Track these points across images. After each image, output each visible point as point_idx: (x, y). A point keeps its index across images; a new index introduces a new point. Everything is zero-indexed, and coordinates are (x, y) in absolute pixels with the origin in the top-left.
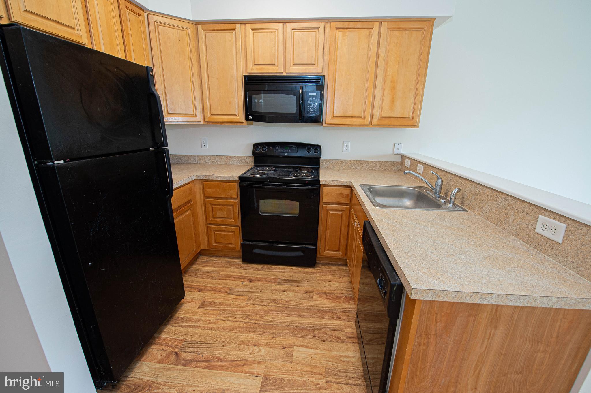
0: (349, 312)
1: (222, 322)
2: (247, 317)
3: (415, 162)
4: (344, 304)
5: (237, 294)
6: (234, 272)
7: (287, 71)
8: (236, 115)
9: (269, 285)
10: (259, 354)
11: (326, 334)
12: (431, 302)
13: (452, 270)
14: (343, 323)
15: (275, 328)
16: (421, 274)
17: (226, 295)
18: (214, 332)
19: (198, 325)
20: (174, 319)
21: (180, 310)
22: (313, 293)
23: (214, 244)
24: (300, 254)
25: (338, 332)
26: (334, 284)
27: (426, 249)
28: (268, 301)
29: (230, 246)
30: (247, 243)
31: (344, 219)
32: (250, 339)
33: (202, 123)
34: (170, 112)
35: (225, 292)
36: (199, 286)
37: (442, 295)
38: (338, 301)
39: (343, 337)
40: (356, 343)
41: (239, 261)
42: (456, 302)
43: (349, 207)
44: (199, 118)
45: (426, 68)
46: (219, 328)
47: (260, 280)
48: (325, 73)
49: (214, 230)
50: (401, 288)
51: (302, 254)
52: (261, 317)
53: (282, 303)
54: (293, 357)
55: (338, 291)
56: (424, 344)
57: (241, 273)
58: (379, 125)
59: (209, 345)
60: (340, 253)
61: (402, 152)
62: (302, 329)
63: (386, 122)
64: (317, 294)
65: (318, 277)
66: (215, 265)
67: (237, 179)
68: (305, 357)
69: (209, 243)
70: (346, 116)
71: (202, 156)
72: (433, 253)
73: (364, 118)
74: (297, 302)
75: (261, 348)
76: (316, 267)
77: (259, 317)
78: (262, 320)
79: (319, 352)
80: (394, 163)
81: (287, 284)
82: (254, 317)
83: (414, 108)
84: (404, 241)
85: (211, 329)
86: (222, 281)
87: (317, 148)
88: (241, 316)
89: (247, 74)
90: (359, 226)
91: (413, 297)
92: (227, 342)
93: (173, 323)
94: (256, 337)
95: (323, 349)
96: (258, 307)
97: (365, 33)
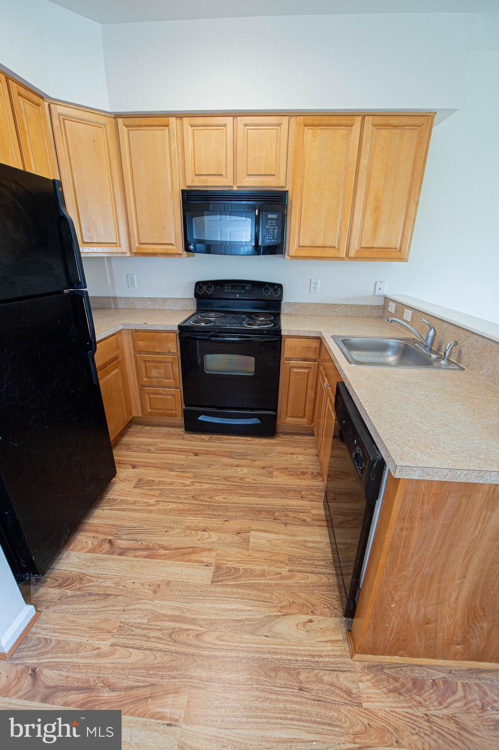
0: (316, 490)
1: (164, 504)
2: (193, 497)
3: (401, 307)
4: (309, 481)
5: (180, 470)
6: (176, 444)
7: (239, 184)
8: (172, 244)
9: (219, 459)
10: (209, 540)
11: (288, 516)
12: (417, 481)
13: (444, 443)
14: (308, 503)
15: (227, 509)
16: (407, 448)
17: (166, 472)
18: (154, 516)
19: (135, 507)
20: (104, 501)
21: (111, 490)
22: (272, 469)
23: (149, 410)
24: (256, 421)
25: (302, 514)
26: (298, 457)
27: (414, 417)
28: (218, 478)
29: (169, 412)
30: (190, 408)
31: (311, 378)
32: (198, 523)
33: (128, 254)
34: (86, 240)
35: (165, 469)
36: (132, 461)
37: (432, 473)
38: (302, 477)
39: (308, 520)
40: (324, 526)
41: (181, 430)
42: (447, 481)
43: (317, 363)
44: (124, 248)
45: (421, 182)
46: (159, 512)
47: (207, 453)
48: (288, 188)
49: (149, 394)
50: (382, 464)
51: (259, 422)
52: (210, 497)
53: (234, 480)
54: (249, 543)
55: (303, 466)
56: (407, 529)
57: (184, 445)
58: (358, 258)
59: (149, 530)
60: (305, 420)
61: (385, 293)
62: (260, 511)
63: (367, 254)
64: (277, 469)
65: (278, 449)
66: (151, 436)
67: (176, 329)
68: (264, 543)
69: (143, 410)
70: (316, 245)
71: (129, 298)
72: (421, 422)
73: (338, 249)
74: (253, 480)
75: (211, 533)
76: (275, 438)
77: (208, 498)
78: (211, 500)
79: (281, 537)
80: (374, 307)
81: (240, 457)
82: (202, 498)
83: (403, 235)
84: (387, 408)
85: (150, 511)
86: (161, 455)
87: (277, 288)
88: (186, 496)
89: (185, 188)
90: (330, 387)
91: (397, 475)
92: (170, 528)
93: (103, 506)
94: (205, 521)
95: (283, 534)
96: (206, 486)
97: (342, 131)
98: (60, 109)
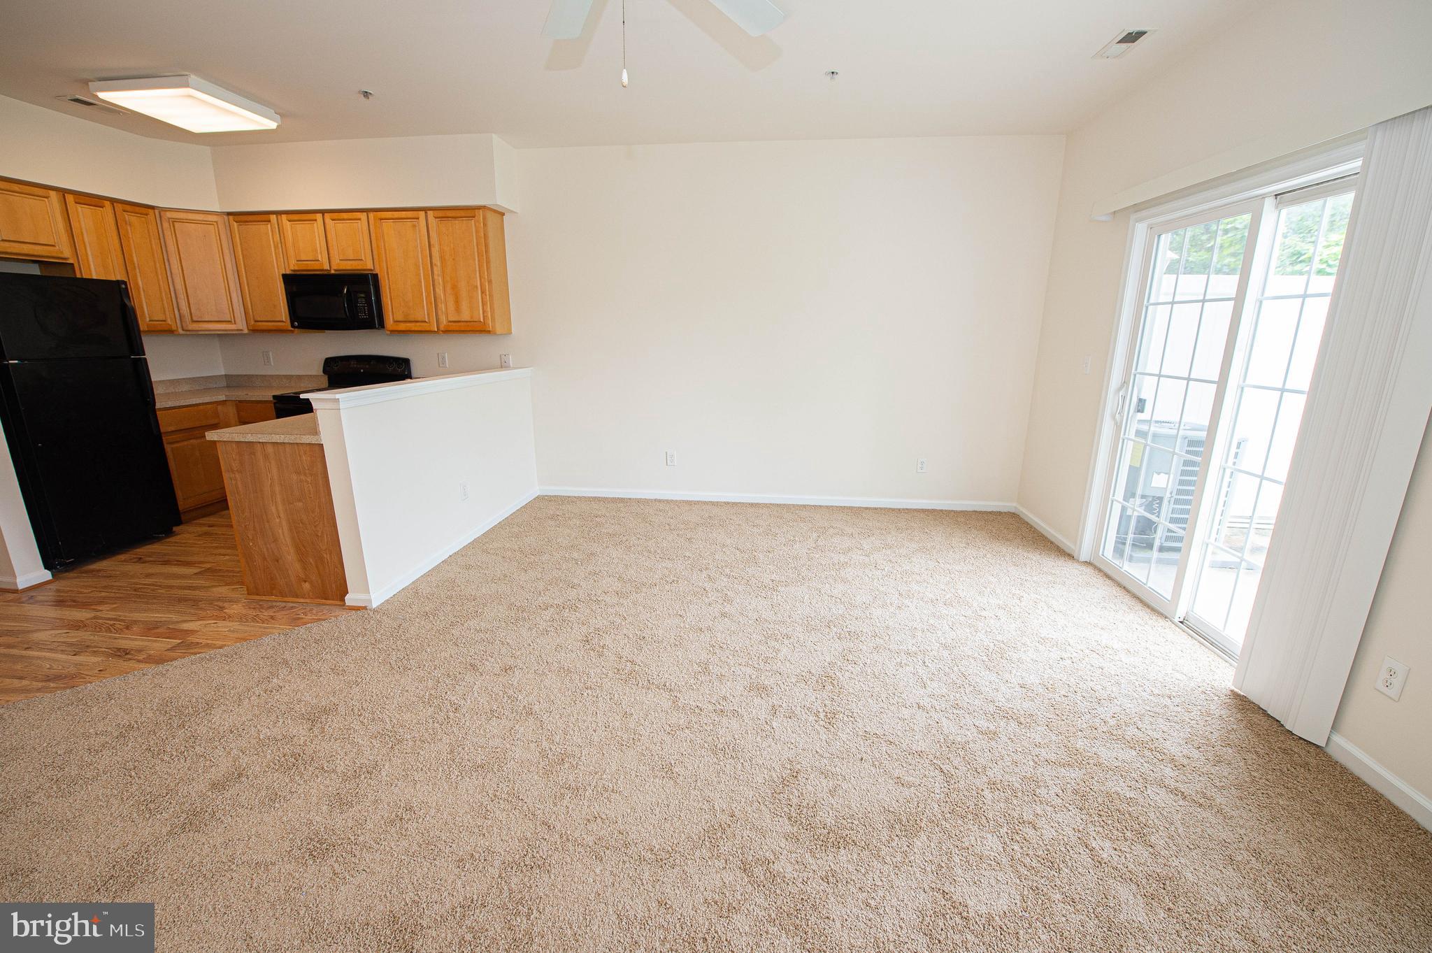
7: (334, 268)
8: (283, 321)
33: (246, 331)
34: (195, 319)
44: (241, 325)
48: (377, 271)
58: (446, 332)
63: (455, 327)
67: (272, 399)
70: (409, 320)
71: (265, 376)
73: (429, 323)
83: (484, 310)
87: (402, 362)
89: (288, 272)
97: (409, 224)
98: (169, 215)
